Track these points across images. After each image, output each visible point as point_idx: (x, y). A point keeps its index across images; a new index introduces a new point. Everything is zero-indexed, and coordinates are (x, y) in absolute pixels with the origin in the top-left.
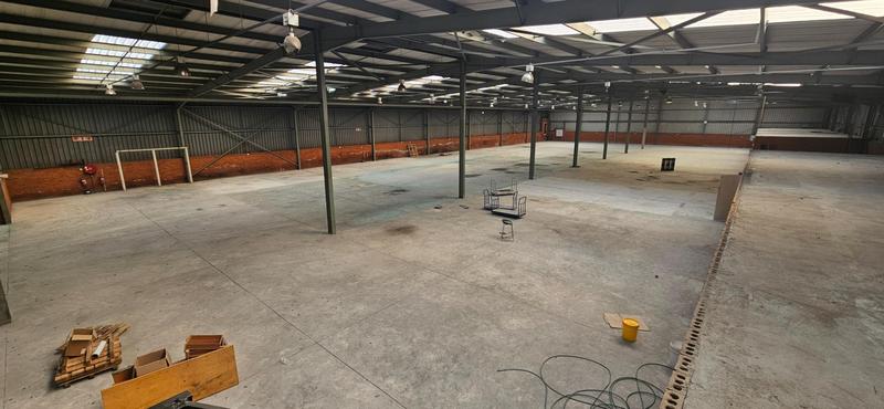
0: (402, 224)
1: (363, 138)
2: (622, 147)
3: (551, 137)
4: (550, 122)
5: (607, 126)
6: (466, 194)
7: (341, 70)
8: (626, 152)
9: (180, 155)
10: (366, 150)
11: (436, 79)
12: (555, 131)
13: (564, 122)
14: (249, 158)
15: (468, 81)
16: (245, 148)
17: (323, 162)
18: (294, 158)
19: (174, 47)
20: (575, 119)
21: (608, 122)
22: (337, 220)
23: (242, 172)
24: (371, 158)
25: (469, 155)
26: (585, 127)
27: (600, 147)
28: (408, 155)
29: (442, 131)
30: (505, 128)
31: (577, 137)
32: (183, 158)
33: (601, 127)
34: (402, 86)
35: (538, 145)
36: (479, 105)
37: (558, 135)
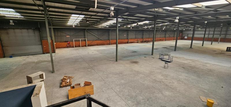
0: (135, 61)
1: (126, 38)
2: (210, 43)
3: (183, 38)
4: (183, 34)
5: (204, 36)
6: (154, 54)
7: (122, 20)
8: (211, 44)
9: (85, 40)
10: (126, 41)
11: (147, 22)
12: (184, 37)
13: (188, 34)
14: (99, 42)
15: (157, 22)
16: (99, 39)
17: (116, 43)
18: (109, 42)
19: (86, 16)
20: (192, 33)
21: (205, 34)
22: (118, 58)
23: (97, 45)
24: (128, 43)
25: (155, 43)
26: (195, 36)
27: (202, 42)
28: (138, 42)
29: (148, 36)
30: (167, 36)
31: (192, 39)
32: (86, 41)
33: (202, 36)
34: (138, 24)
35: (178, 41)
36: (159, 29)
37: (185, 38)
